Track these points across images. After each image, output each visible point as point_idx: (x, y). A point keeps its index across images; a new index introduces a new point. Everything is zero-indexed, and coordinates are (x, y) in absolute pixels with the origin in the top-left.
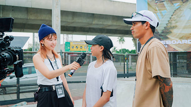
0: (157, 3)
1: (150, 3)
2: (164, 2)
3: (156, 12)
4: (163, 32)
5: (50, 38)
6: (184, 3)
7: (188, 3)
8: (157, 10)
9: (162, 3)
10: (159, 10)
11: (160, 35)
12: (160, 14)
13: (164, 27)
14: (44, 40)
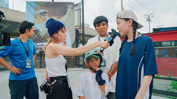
0: (41, 16)
1: (36, 15)
2: (46, 16)
3: (40, 22)
4: (44, 37)
5: (63, 30)
6: (59, 18)
7: (61, 18)
8: (40, 21)
9: (44, 17)
10: (42, 21)
11: (43, 39)
12: (42, 24)
13: (46, 34)
14: (57, 33)
